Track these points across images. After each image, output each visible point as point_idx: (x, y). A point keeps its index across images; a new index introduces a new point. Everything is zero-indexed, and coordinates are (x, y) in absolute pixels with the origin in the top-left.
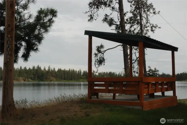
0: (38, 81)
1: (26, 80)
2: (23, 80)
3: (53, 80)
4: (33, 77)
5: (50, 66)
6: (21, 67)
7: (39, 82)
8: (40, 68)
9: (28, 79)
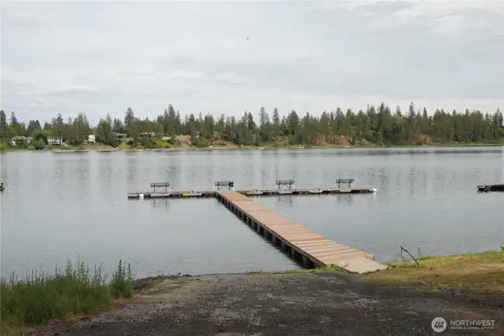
0: (385, 144)
1: (356, 141)
2: (348, 143)
3: (425, 140)
4: (371, 135)
5: (412, 103)
6: (339, 109)
7: (389, 147)
8: (387, 111)
9: (361, 140)
